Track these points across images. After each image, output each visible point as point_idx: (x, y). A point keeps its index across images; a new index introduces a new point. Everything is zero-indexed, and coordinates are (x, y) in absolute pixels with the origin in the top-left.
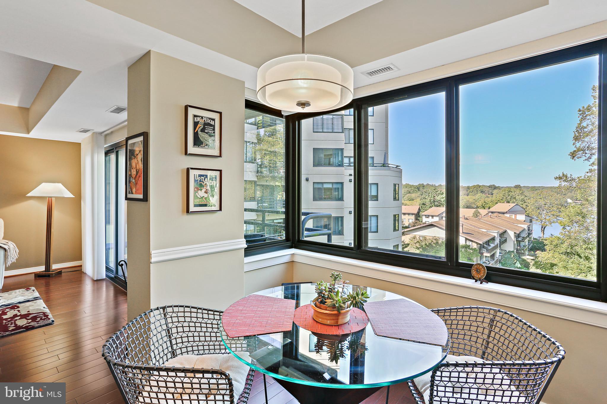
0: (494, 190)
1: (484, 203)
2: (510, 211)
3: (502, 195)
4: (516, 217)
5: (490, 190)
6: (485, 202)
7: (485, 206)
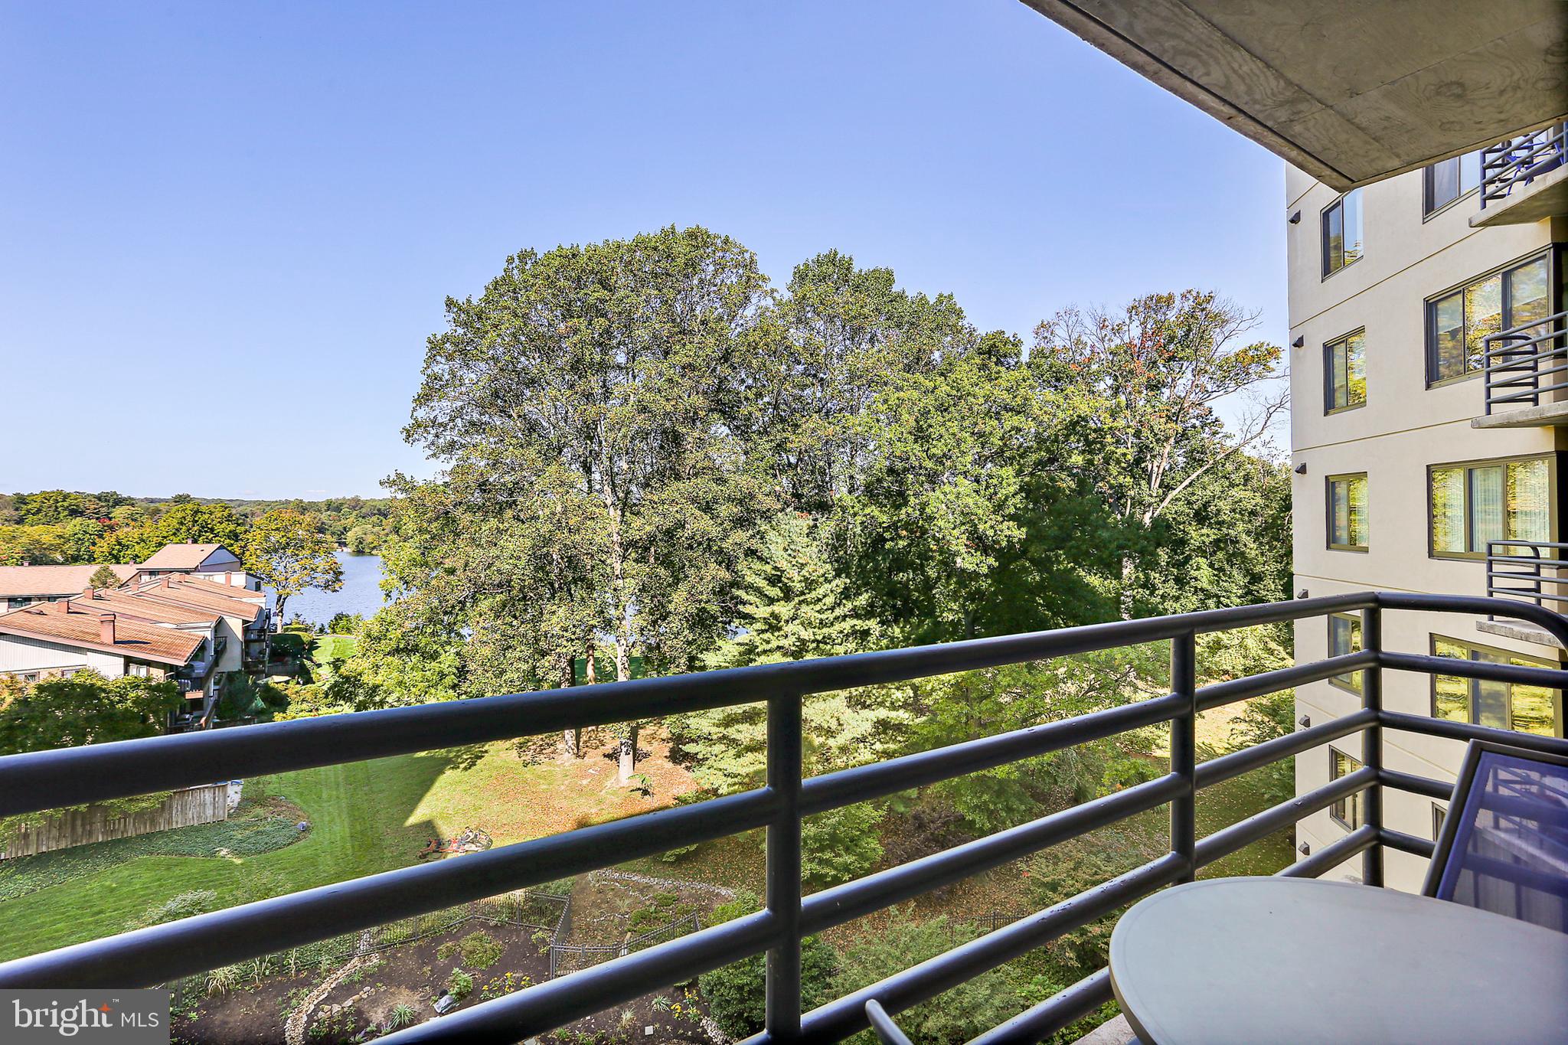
0: (114, 507)
1: (118, 547)
2: (207, 566)
3: (175, 523)
4: (228, 580)
5: (102, 507)
6: (120, 544)
7: (122, 554)
